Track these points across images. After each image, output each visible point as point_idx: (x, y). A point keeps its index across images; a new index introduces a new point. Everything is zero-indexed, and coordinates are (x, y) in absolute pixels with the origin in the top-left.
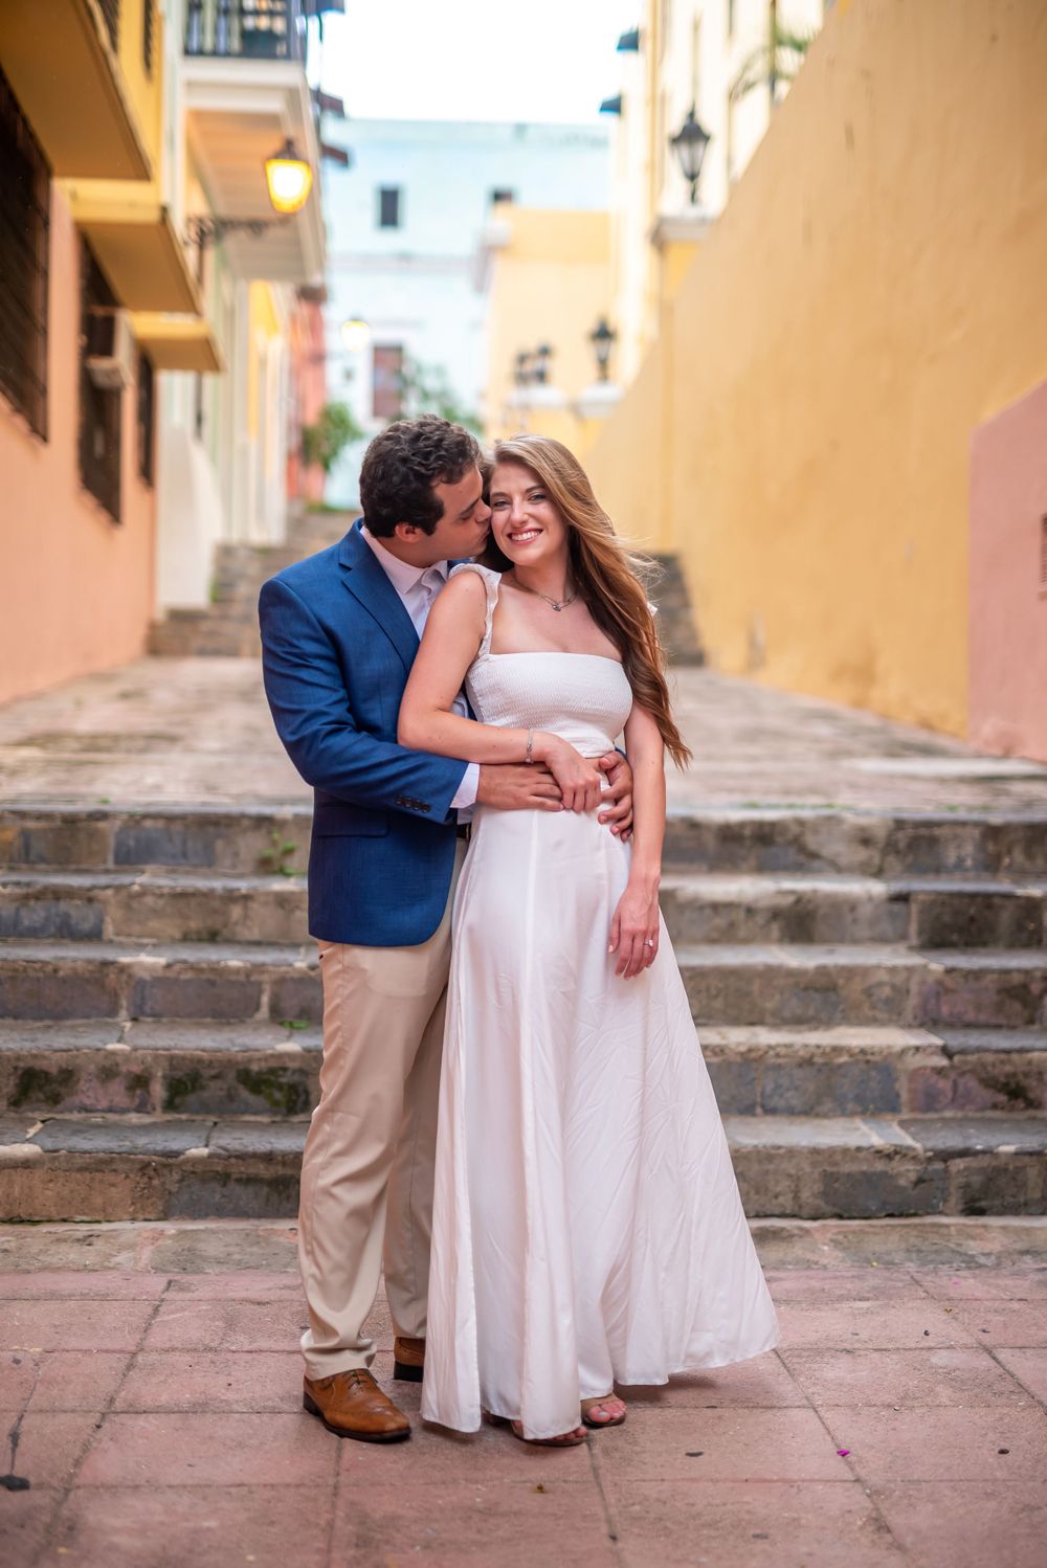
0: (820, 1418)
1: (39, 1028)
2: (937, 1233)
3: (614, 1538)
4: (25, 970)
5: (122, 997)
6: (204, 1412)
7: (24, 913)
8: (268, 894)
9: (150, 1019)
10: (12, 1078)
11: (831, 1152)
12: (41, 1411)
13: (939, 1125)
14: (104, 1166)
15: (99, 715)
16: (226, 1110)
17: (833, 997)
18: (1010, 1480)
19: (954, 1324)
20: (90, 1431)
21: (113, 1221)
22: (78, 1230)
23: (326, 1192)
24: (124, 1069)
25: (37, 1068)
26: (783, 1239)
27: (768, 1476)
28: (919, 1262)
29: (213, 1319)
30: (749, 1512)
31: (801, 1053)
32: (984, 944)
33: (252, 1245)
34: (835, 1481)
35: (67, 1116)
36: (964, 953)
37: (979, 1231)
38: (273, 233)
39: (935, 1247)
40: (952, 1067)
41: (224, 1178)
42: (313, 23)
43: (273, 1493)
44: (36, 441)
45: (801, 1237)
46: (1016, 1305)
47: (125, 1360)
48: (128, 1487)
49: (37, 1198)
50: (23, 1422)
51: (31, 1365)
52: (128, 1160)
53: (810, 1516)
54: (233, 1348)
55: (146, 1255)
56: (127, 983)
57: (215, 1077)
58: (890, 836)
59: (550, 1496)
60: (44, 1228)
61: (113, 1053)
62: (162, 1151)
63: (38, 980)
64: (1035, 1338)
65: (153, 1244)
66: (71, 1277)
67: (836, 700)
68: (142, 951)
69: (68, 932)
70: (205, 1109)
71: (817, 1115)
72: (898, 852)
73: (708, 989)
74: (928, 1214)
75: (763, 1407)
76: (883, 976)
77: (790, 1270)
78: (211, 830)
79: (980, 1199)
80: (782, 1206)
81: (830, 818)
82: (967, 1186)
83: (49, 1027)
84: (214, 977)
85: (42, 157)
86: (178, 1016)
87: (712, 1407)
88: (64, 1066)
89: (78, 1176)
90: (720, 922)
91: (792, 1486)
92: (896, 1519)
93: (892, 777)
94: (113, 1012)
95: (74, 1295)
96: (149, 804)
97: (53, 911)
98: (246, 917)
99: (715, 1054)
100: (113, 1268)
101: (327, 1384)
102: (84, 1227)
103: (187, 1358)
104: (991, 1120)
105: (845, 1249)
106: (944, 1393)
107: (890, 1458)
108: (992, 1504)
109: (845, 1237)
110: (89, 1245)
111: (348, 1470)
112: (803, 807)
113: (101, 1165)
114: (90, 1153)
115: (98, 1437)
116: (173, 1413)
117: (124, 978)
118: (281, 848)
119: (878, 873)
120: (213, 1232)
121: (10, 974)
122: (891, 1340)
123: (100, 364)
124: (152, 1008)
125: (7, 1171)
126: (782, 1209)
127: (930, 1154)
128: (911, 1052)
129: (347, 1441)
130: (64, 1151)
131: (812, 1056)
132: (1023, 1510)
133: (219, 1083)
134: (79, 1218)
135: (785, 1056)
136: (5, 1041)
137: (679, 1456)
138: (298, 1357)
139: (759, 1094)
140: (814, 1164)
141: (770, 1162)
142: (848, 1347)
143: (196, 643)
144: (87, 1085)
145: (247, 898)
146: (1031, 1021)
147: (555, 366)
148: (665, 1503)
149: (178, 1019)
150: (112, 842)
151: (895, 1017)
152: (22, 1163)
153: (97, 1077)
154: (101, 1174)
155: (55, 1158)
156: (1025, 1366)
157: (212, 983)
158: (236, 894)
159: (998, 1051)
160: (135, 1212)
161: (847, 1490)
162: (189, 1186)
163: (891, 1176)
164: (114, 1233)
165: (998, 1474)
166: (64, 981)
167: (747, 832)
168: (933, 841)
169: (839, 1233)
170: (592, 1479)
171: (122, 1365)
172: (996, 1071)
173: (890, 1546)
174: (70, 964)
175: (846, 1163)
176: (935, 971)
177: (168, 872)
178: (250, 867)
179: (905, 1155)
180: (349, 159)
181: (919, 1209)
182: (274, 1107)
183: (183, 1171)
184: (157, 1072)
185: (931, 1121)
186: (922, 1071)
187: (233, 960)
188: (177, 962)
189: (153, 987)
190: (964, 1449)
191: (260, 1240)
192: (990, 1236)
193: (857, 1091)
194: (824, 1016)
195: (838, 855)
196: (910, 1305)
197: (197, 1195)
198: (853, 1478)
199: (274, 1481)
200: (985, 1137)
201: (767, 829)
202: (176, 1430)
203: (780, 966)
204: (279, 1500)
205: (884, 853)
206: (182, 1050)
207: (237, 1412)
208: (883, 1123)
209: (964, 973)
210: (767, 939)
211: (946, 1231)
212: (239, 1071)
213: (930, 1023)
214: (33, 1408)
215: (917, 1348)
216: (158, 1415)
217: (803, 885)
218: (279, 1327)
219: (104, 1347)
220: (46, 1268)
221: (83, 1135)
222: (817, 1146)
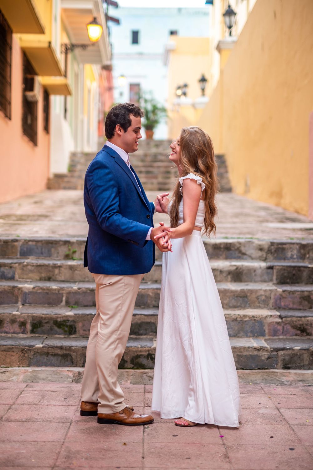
2: (273, 374)
3: (143, 458)
5: (19, 298)
6: (29, 421)
8: (66, 265)
9: (28, 305)
11: (240, 348)
13: (277, 341)
14: (10, 350)
15: (27, 208)
16: (50, 333)
17: (246, 299)
18: (271, 445)
19: (270, 401)
21: (13, 367)
22: (1, 370)
24: (18, 320)
27: (196, 442)
28: (265, 383)
29: (38, 396)
30: (187, 452)
31: (233, 317)
32: (298, 283)
33: (55, 375)
34: (216, 444)
35: (1, 334)
36: (291, 286)
37: (287, 374)
38: (90, 48)
39: (272, 379)
40: (282, 322)
41: (47, 354)
43: (44, 444)
44: (7, 119)
46: (292, 396)
47: (9, 406)
48: (1, 441)
52: (17, 348)
53: (205, 453)
54: (42, 404)
55: (21, 377)
57: (46, 323)
58: (269, 248)
59: (127, 446)
61: (15, 315)
62: (28, 345)
64: (294, 406)
65: (24, 374)
68: (26, 283)
69: (4, 277)
70: (43, 333)
71: (238, 337)
72: (272, 253)
74: (271, 368)
76: (262, 293)
78: (50, 245)
79: (289, 364)
81: (249, 242)
82: (284, 360)
85: (9, 27)
86: (36, 304)
89: (2, 353)
91: (202, 445)
92: (231, 455)
94: (16, 302)
96: (32, 237)
98: (60, 273)
100: (11, 381)
102: (4, 369)
103: (28, 406)
104: (294, 339)
105: (242, 379)
106: (259, 421)
108: (263, 451)
109: (243, 375)
110: (4, 374)
111: (68, 438)
112: (242, 238)
113: (10, 349)
114: (6, 346)
116: (20, 421)
117: (20, 292)
118: (72, 251)
119: (265, 260)
120: (43, 371)
122: (248, 405)
123: (29, 94)
124: (29, 301)
127: (272, 349)
128: (269, 317)
131: (237, 318)
132: (272, 453)
133: (48, 325)
134: (2, 366)
137: (170, 436)
143: (63, 185)
144: (7, 325)
145: (60, 267)
146: (311, 308)
147: (188, 90)
148: (162, 449)
149: (37, 305)
150: (19, 249)
151: (266, 306)
153: (10, 322)
154: (9, 352)
156: (288, 414)
157: (47, 293)
158: (57, 265)
159: (297, 317)
160: (20, 364)
161: (219, 447)
162: (36, 356)
163: (259, 356)
164: (13, 371)
165: (268, 443)
166: (1, 292)
167: (222, 246)
168: (283, 249)
170: (142, 442)
171: (7, 408)
172: (297, 323)
173: (227, 462)
174: (3, 287)
175: (245, 352)
176: (279, 291)
177: (36, 258)
178: (63, 257)
179: (264, 350)
180: (120, 22)
181: (269, 367)
182: (65, 332)
183: (34, 352)
184: (29, 321)
185: (275, 339)
186: (272, 323)
187: (54, 286)
188: (36, 287)
189: (29, 294)
190: (260, 436)
191: (58, 373)
192: (290, 376)
193: (251, 329)
194: (243, 305)
195: (252, 254)
196: (258, 395)
197: (39, 359)
198: (222, 443)
199: (45, 440)
200: (291, 344)
201: (229, 245)
202: (19, 426)
203: (229, 289)
204: (45, 445)
205: (267, 253)
206: (36, 314)
207: (39, 422)
208: (259, 340)
209: (289, 292)
210: (227, 281)
211: (276, 374)
212: (54, 321)
213: (278, 308)
215: (255, 408)
216: (15, 422)
217: (239, 263)
218: (58, 398)
219: (3, 403)
221: (5, 340)
222: (235, 346)
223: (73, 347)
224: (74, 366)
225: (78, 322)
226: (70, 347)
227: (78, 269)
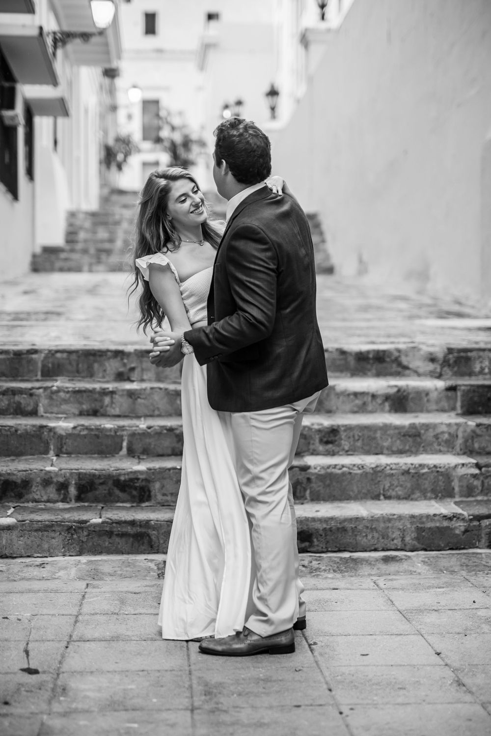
0: (425, 639)
1: (8, 460)
2: (475, 557)
3: (330, 690)
4: (1, 431)
5: (51, 444)
6: (117, 640)
8: (123, 390)
9: (65, 455)
11: (421, 516)
12: (37, 641)
13: (475, 504)
14: (48, 528)
16: (108, 500)
17: (418, 440)
19: (488, 598)
20: (63, 649)
21: (54, 557)
22: (36, 561)
24: (55, 480)
25: (10, 480)
26: (397, 561)
27: (402, 664)
28: (467, 571)
29: (113, 600)
30: (395, 678)
31: (404, 467)
33: (126, 567)
34: (435, 665)
35: (26, 505)
36: (485, 417)
39: (475, 564)
40: (481, 474)
41: (110, 534)
43: (160, 674)
45: (406, 560)
47: (73, 619)
48: (87, 672)
49: (15, 545)
50: (29, 646)
51: (27, 621)
52: (61, 525)
53: (425, 680)
54: (126, 613)
55: (73, 572)
56: (53, 437)
57: (102, 484)
58: (445, 357)
60: (19, 560)
61: (49, 472)
62: (78, 521)
63: (7, 436)
65: (76, 567)
66: (37, 582)
68: (60, 420)
69: (19, 411)
70: (97, 500)
71: (412, 500)
72: (449, 366)
73: (354, 436)
74: (471, 548)
75: (396, 635)
76: (444, 428)
77: (402, 575)
78: (91, 358)
80: (396, 544)
81: (414, 348)
82: (490, 534)
83: (13, 460)
84: (98, 434)
86: (80, 454)
87: (371, 635)
88: (24, 479)
89: (35, 534)
90: (358, 402)
91: (415, 668)
92: (467, 681)
93: (443, 328)
94: (46, 452)
95: (40, 591)
96: (57, 346)
97: (12, 400)
98: (112, 402)
99: (359, 469)
100: (58, 578)
102: (40, 560)
103: (104, 617)
105: (429, 565)
106: (486, 628)
107: (461, 655)
109: (429, 559)
110: (43, 568)
111: (194, 664)
112: (398, 343)
113: (48, 527)
114: (41, 522)
115: (68, 651)
116: (103, 641)
117: (52, 434)
118: (128, 367)
119: (440, 376)
120: (106, 561)
122: (457, 605)
123: (8, 114)
124: (66, 450)
126: (396, 547)
127: (471, 517)
128: (460, 467)
130: (27, 521)
131: (409, 469)
133: (104, 487)
134: (36, 555)
135: (395, 469)
137: (357, 656)
139: (382, 489)
140: (412, 523)
141: (390, 522)
142: (436, 608)
143: (58, 265)
144: (36, 488)
145: (112, 393)
148: (353, 675)
149: (80, 455)
150: (40, 365)
151: (450, 450)
152: (6, 527)
153: (41, 484)
154: (47, 532)
155: (23, 525)
157: (97, 437)
158: (107, 390)
160: (65, 552)
161: (442, 669)
162: (92, 538)
163: (452, 529)
164: (55, 562)
166: (21, 436)
167: (371, 356)
168: (468, 359)
169: (426, 557)
170: (316, 666)
171: (72, 621)
173: (465, 692)
174: (24, 428)
175: (429, 522)
176: (471, 426)
177: (69, 380)
178: (112, 377)
179: (458, 518)
181: (466, 546)
182: (132, 499)
183: (88, 531)
184: (72, 481)
185: (471, 502)
186: (466, 476)
187: (106, 424)
188: (79, 426)
189: (67, 438)
191: (130, 564)
193: (432, 487)
194: (413, 449)
195: (418, 367)
196: (465, 590)
197: (97, 543)
198: (444, 664)
199: (159, 669)
201: (381, 354)
202: (106, 648)
203: (391, 424)
204: (163, 676)
205: (442, 366)
206: (84, 470)
207: (134, 640)
208: (446, 503)
209: (486, 426)
210: (383, 411)
211: (480, 556)
212: (114, 480)
213: (469, 452)
214: (33, 640)
215: (470, 609)
216: (95, 642)
217: (401, 383)
218: (148, 603)
219: (61, 613)
220: (23, 579)
221: (38, 513)
222: (413, 514)
223: (152, 522)
224: (155, 553)
225: (153, 482)
226: (148, 522)
227: (142, 397)
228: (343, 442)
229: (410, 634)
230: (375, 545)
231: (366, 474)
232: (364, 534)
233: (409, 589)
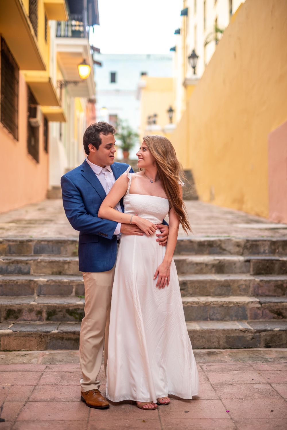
0: (222, 402)
1: (12, 298)
2: (257, 352)
4: (9, 282)
5: (35, 290)
6: (53, 401)
7: (9, 267)
8: (75, 261)
9: (42, 296)
10: (5, 312)
11: (228, 330)
12: (9, 401)
13: (258, 323)
15: (32, 214)
16: (63, 320)
17: (229, 288)
18: (273, 419)
19: (261, 377)
20: (22, 406)
21: (32, 351)
22: (22, 353)
23: (87, 341)
24: (35, 309)
25: (12, 309)
26: (215, 354)
27: (207, 418)
28: (252, 360)
29: (58, 377)
30: (201, 427)
31: (220, 303)
32: (271, 274)
33: (69, 357)
34: (225, 419)
35: (20, 322)
36: (265, 276)
37: (269, 352)
38: (81, 84)
39: (257, 357)
40: (262, 307)
41: (62, 339)
42: (91, 28)
43: (71, 422)
44: (15, 141)
45: (220, 354)
46: (278, 372)
47: (33, 387)
48: (31, 421)
49: (11, 344)
50: (4, 404)
51: (7, 389)
52: (36, 334)
53: (217, 428)
54: (63, 384)
55: (41, 359)
56: (36, 286)
57: (60, 311)
58: (245, 244)
59: (146, 423)
60: (13, 353)
61: (32, 305)
62: (45, 331)
63: (12, 285)
64: (283, 381)
65: (42, 357)
66: (20, 365)
67: (234, 209)
68: (41, 277)
69: (20, 272)
70: (57, 320)
71: (225, 321)
72: (247, 249)
73: (195, 286)
74: (255, 347)
75: (206, 399)
76: (243, 282)
77: (216, 363)
78: (60, 244)
79: (270, 343)
80: (215, 345)
81: (228, 240)
82: (266, 340)
83: (15, 298)
84: (60, 284)
85: (17, 65)
86: (50, 295)
88: (19, 308)
89: (22, 338)
90: (198, 268)
91: (213, 420)
92: (240, 429)
93: (247, 229)
94: (33, 294)
95: (20, 370)
96: (43, 238)
97: (17, 266)
98: (69, 268)
99: (197, 304)
100: (31, 363)
101: (87, 393)
102: (24, 352)
103: (50, 387)
104: (273, 322)
105: (232, 357)
106: (257, 396)
107: (241, 413)
108: (268, 425)
110: (25, 357)
111: (92, 416)
112: (221, 237)
113: (29, 335)
114: (26, 332)
115: (24, 408)
116: (45, 401)
117: (36, 284)
119: (242, 254)
120: (59, 353)
121: (5, 284)
122: (243, 381)
123: (33, 120)
124: (43, 293)
125: (3, 337)
127: (255, 331)
128: (250, 303)
129: (92, 409)
130: (18, 332)
131: (223, 304)
132: (276, 426)
133: (61, 313)
134: (22, 350)
135: (216, 304)
136: (3, 302)
137: (183, 412)
138: (80, 387)
139: (209, 315)
140: (223, 334)
141: (211, 333)
142: (231, 383)
143: (60, 195)
144: (25, 314)
145: (69, 263)
146: (284, 294)
147: (158, 120)
148: (178, 425)
149: (50, 296)
150: (33, 248)
151: (246, 294)
152: (7, 335)
153: (28, 311)
154: (29, 338)
155: (16, 333)
156: (280, 388)
157: (59, 286)
158: (66, 261)
159: (274, 303)
160: (38, 348)
161: (228, 421)
162: (52, 341)
163: (245, 337)
164: (32, 354)
165: (270, 417)
166: (19, 285)
167: (206, 243)
168: (257, 246)
169: (231, 353)
170: (158, 419)
171: (32, 389)
172: (274, 308)
174: (21, 281)
175: (232, 333)
176: (257, 281)
177: (48, 256)
178: (70, 254)
179: (248, 331)
180: (102, 65)
181: (253, 346)
182: (76, 320)
183: (51, 337)
184: (44, 310)
185: (256, 322)
186: (253, 308)
187: (65, 279)
188: (50, 280)
189: (43, 287)
190: (261, 410)
191: (72, 355)
192: (272, 353)
193: (236, 314)
194: (226, 293)
195: (231, 249)
196: (249, 372)
197: (55, 343)
198: (230, 418)
199: (71, 419)
200: (271, 326)
201: (211, 243)
202: (46, 406)
203: (214, 280)
204: (72, 424)
205: (244, 249)
206: (51, 304)
207: (62, 401)
208: (243, 323)
209: (265, 281)
210: (211, 273)
211: (260, 352)
212: (66, 309)
213: (256, 295)
214: (7, 400)
215: (250, 384)
216: (41, 402)
217: (221, 258)
218: (76, 378)
219: (27, 384)
220: (13, 363)
221: (24, 327)
222: (224, 329)
228: (189, 289)
229: (214, 399)
230: (204, 345)
231: (200, 307)
232: (198, 340)
233: (219, 371)
